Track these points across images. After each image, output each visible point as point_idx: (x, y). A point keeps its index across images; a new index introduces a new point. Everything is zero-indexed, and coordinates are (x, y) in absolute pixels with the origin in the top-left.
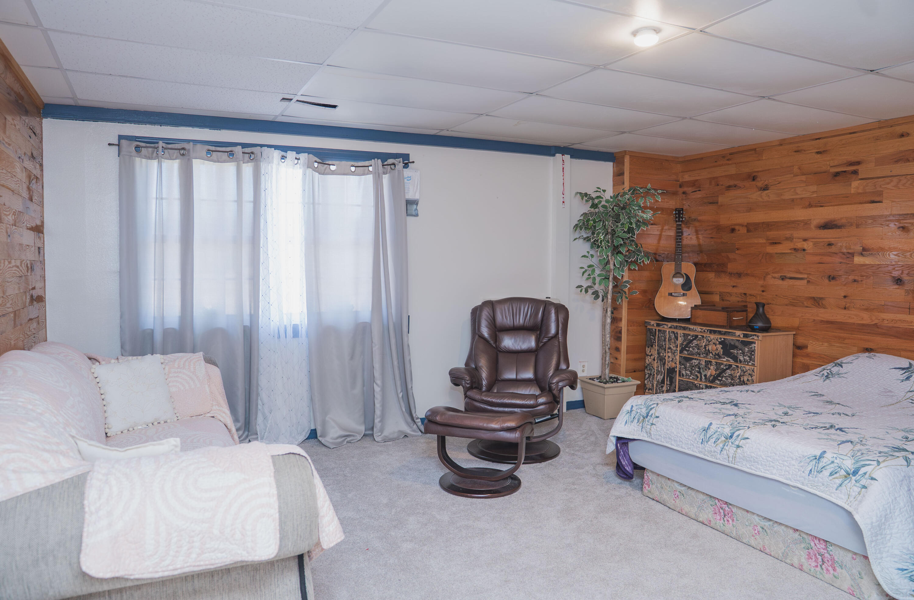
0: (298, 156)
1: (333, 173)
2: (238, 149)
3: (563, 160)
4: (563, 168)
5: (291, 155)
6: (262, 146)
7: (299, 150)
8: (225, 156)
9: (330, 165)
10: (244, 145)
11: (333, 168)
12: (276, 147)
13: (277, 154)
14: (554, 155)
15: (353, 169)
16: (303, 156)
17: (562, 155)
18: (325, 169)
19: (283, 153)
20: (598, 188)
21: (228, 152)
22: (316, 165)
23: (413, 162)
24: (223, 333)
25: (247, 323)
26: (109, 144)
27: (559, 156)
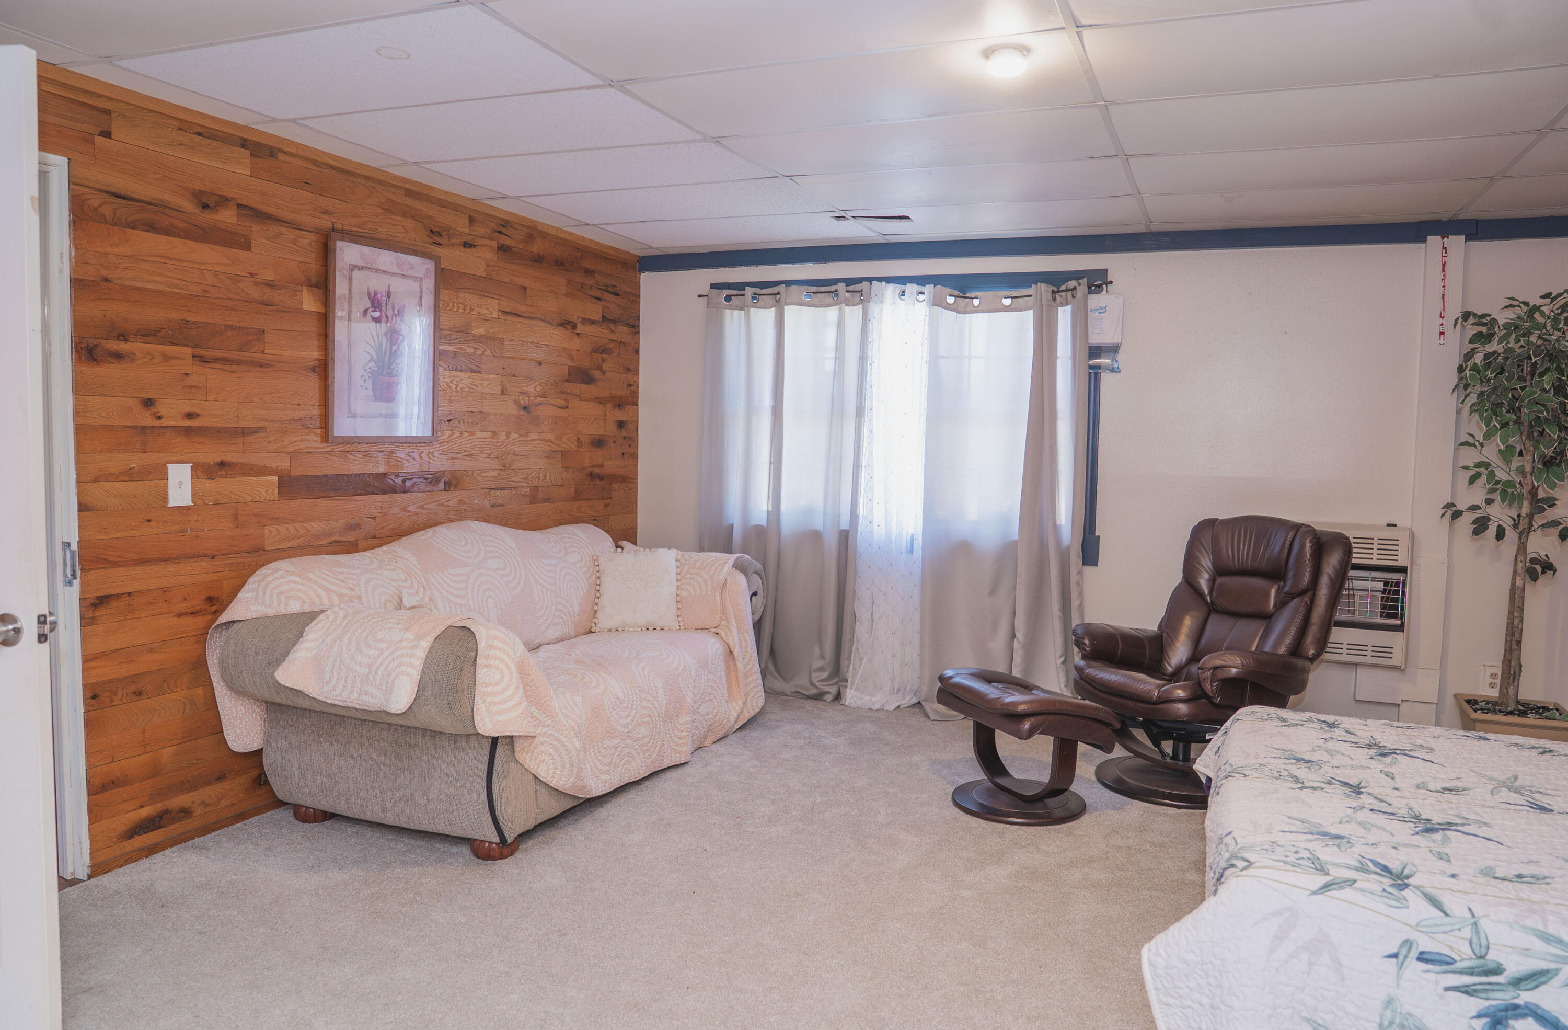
0: (921, 288)
1: (977, 310)
2: (841, 287)
3: (1444, 248)
4: (1444, 265)
5: (911, 288)
6: (870, 280)
7: (922, 280)
8: (828, 299)
9: (972, 298)
10: (849, 282)
11: (976, 302)
12: (889, 280)
13: (891, 290)
14: (1423, 239)
15: (1007, 302)
16: (929, 289)
17: (1443, 238)
18: (966, 306)
19: (902, 287)
20: (1513, 299)
21: (833, 292)
22: (951, 300)
23: (1111, 282)
24: (816, 536)
25: (845, 525)
26: (699, 296)
27: (1434, 241)
